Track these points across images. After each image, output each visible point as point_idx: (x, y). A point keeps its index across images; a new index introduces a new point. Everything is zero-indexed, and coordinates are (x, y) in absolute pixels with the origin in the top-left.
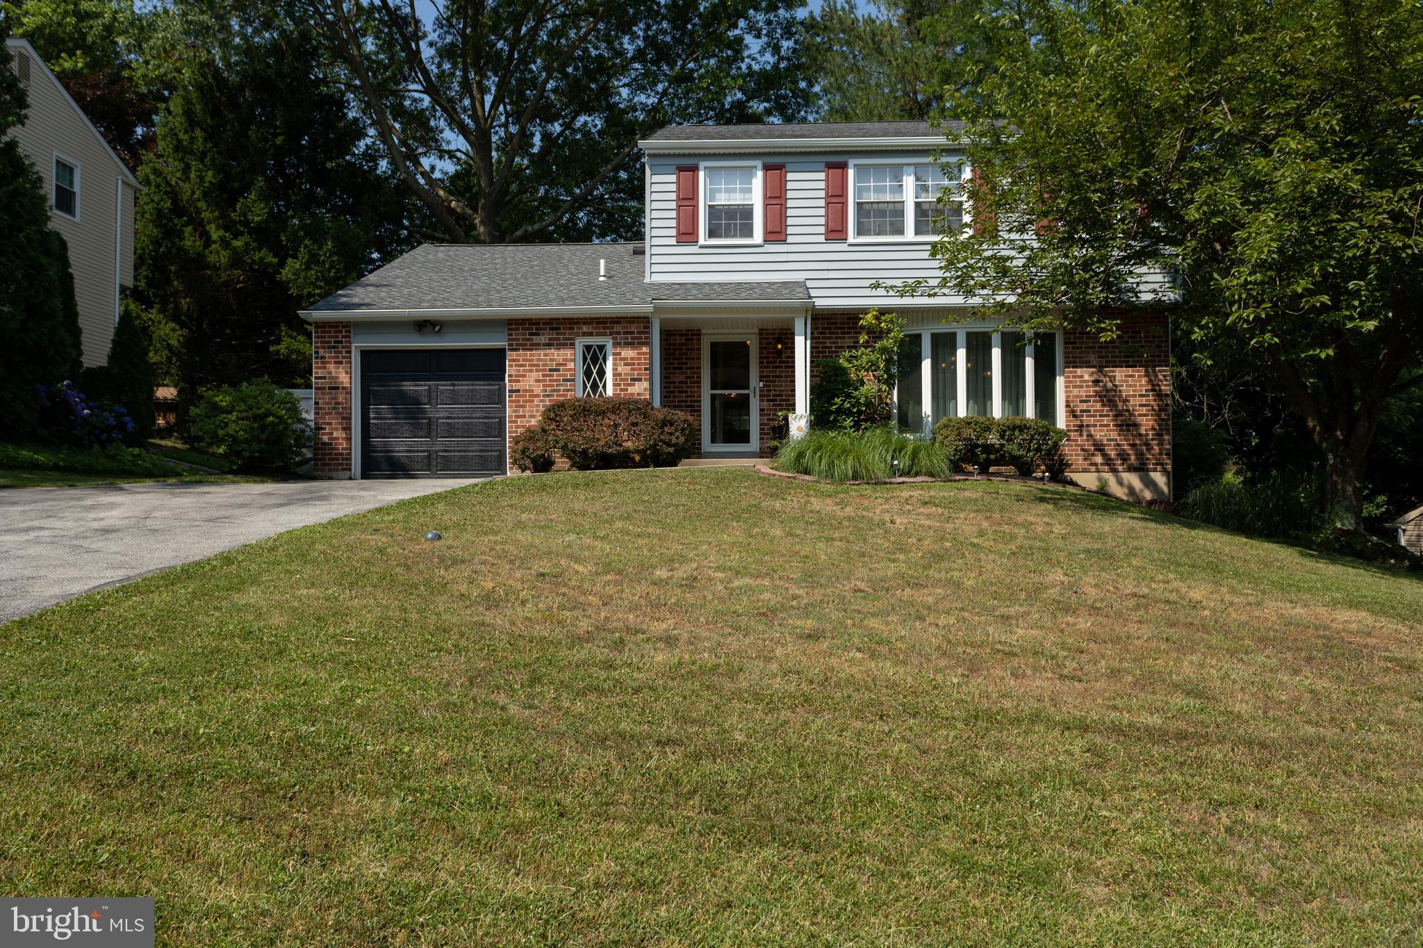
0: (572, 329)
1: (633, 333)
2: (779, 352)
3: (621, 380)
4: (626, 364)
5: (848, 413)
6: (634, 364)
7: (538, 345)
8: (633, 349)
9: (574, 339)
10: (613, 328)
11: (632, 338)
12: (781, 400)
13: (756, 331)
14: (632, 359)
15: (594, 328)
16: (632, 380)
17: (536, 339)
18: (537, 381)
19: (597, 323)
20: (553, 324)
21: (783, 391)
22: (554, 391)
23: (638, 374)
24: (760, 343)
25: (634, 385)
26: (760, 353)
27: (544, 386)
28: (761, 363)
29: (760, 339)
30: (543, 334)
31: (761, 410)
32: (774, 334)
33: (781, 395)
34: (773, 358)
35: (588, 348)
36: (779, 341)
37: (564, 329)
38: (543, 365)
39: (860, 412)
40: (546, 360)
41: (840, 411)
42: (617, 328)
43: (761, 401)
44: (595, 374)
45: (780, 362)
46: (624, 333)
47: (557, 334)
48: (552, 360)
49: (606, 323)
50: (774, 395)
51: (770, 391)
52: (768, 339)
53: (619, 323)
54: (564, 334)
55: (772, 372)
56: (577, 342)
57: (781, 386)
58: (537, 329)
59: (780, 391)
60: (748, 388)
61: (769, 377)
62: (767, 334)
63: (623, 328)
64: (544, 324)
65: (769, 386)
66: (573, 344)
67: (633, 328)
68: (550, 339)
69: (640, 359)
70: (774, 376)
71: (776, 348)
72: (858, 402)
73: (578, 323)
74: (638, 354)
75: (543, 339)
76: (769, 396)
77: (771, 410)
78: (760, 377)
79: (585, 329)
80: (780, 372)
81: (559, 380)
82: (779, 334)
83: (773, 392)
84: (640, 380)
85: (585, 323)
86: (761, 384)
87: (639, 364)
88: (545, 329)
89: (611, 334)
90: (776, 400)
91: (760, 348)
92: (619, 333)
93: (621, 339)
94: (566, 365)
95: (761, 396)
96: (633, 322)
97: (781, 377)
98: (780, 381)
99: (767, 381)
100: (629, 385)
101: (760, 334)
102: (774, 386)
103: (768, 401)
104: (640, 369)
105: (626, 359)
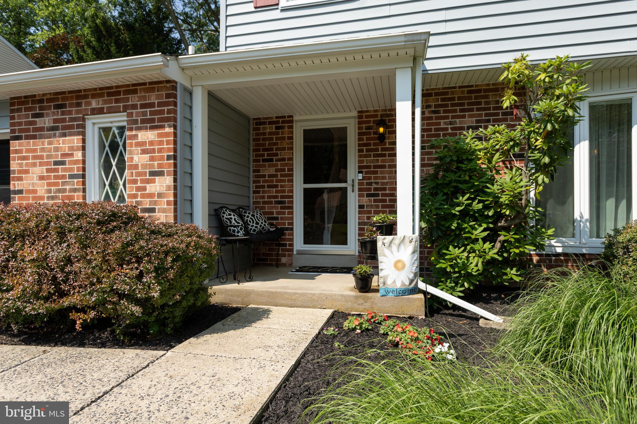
0: (79, 105)
1: (152, 105)
2: (382, 138)
3: (138, 174)
4: (144, 152)
5: (479, 217)
6: (153, 151)
7: (42, 129)
8: (152, 128)
9: (84, 120)
10: (127, 100)
11: (152, 113)
12: (383, 195)
13: (355, 114)
14: (151, 143)
15: (105, 102)
16: (153, 174)
17: (41, 122)
18: (42, 178)
19: (109, 94)
20: (57, 99)
21: (386, 184)
22: (59, 191)
23: (160, 166)
24: (359, 128)
25: (153, 181)
26: (359, 140)
27: (49, 184)
28: (360, 151)
29: (359, 123)
30: (48, 115)
31: (361, 207)
32: (376, 116)
33: (385, 189)
34: (375, 144)
35: (106, 130)
36: (382, 123)
37: (71, 105)
38: (48, 157)
39: (499, 216)
40: (50, 150)
41: (465, 214)
42: (134, 100)
43: (360, 196)
44: (114, 167)
45: (383, 150)
46: (143, 106)
47: (63, 113)
48: (56, 149)
49: (118, 93)
50: (376, 189)
51: (370, 184)
52: (369, 122)
53: (135, 92)
54: (70, 113)
55: (373, 161)
56: (89, 124)
57: (384, 178)
58: (41, 108)
59: (383, 184)
60: (346, 182)
61: (369, 167)
62: (367, 117)
63: (140, 98)
64: (49, 100)
65: (370, 178)
66: (83, 126)
67: (153, 98)
68: (55, 121)
69: (161, 143)
70: (375, 167)
71: (376, 133)
72: (497, 203)
73: (86, 97)
74: (160, 135)
75: (46, 122)
76: (370, 189)
77: (371, 206)
78: (360, 167)
79: (94, 104)
80: (383, 161)
81: (63, 177)
82: (382, 116)
83: (374, 186)
84: (160, 174)
85: (94, 96)
86: (360, 176)
87: (160, 151)
88: (49, 108)
89: (125, 109)
90: (378, 195)
91: (359, 134)
92: (134, 107)
93: (138, 114)
94: (72, 155)
95: (360, 190)
96: (152, 90)
97: (384, 167)
98: (382, 173)
99: (367, 173)
100: (148, 182)
101: (360, 117)
102: (375, 178)
103: (368, 195)
104: (162, 158)
105: (143, 144)
